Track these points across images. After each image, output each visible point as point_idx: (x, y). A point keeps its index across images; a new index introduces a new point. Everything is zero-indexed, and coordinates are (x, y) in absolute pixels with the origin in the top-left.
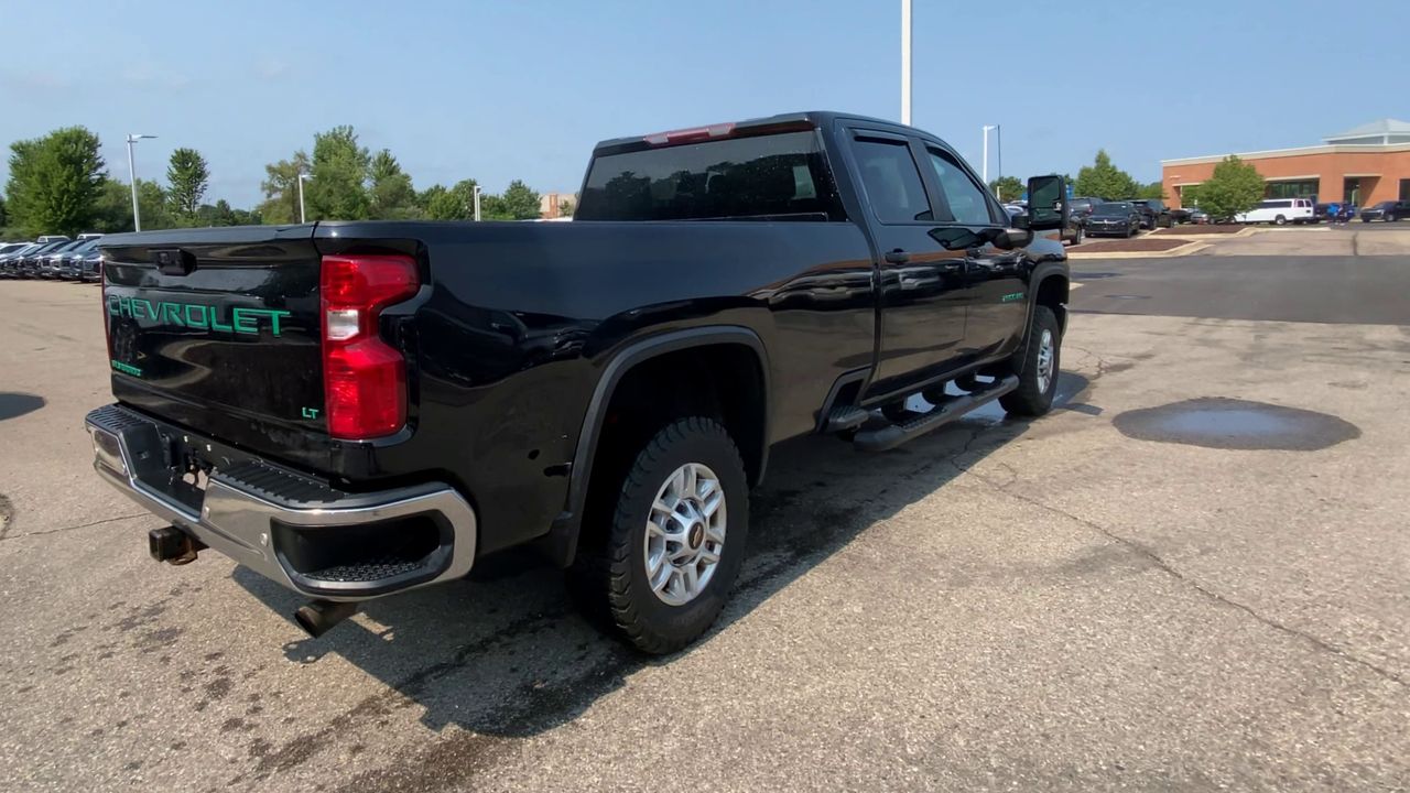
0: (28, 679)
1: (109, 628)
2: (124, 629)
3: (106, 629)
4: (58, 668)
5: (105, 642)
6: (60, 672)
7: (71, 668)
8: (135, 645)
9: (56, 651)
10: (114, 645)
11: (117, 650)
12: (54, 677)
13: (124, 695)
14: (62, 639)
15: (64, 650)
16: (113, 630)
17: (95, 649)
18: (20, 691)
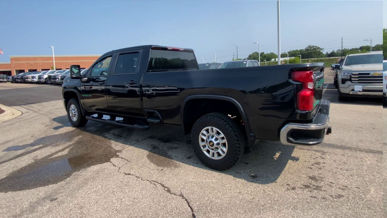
0: (356, 190)
1: (324, 190)
2: (320, 187)
3: (325, 191)
4: (346, 188)
5: (329, 187)
6: (347, 187)
7: (343, 186)
8: (323, 181)
9: (343, 194)
10: (328, 184)
11: (328, 183)
12: (349, 187)
13: (336, 173)
14: (340, 196)
15: (340, 192)
16: (323, 189)
17: (333, 187)
18: (359, 188)
